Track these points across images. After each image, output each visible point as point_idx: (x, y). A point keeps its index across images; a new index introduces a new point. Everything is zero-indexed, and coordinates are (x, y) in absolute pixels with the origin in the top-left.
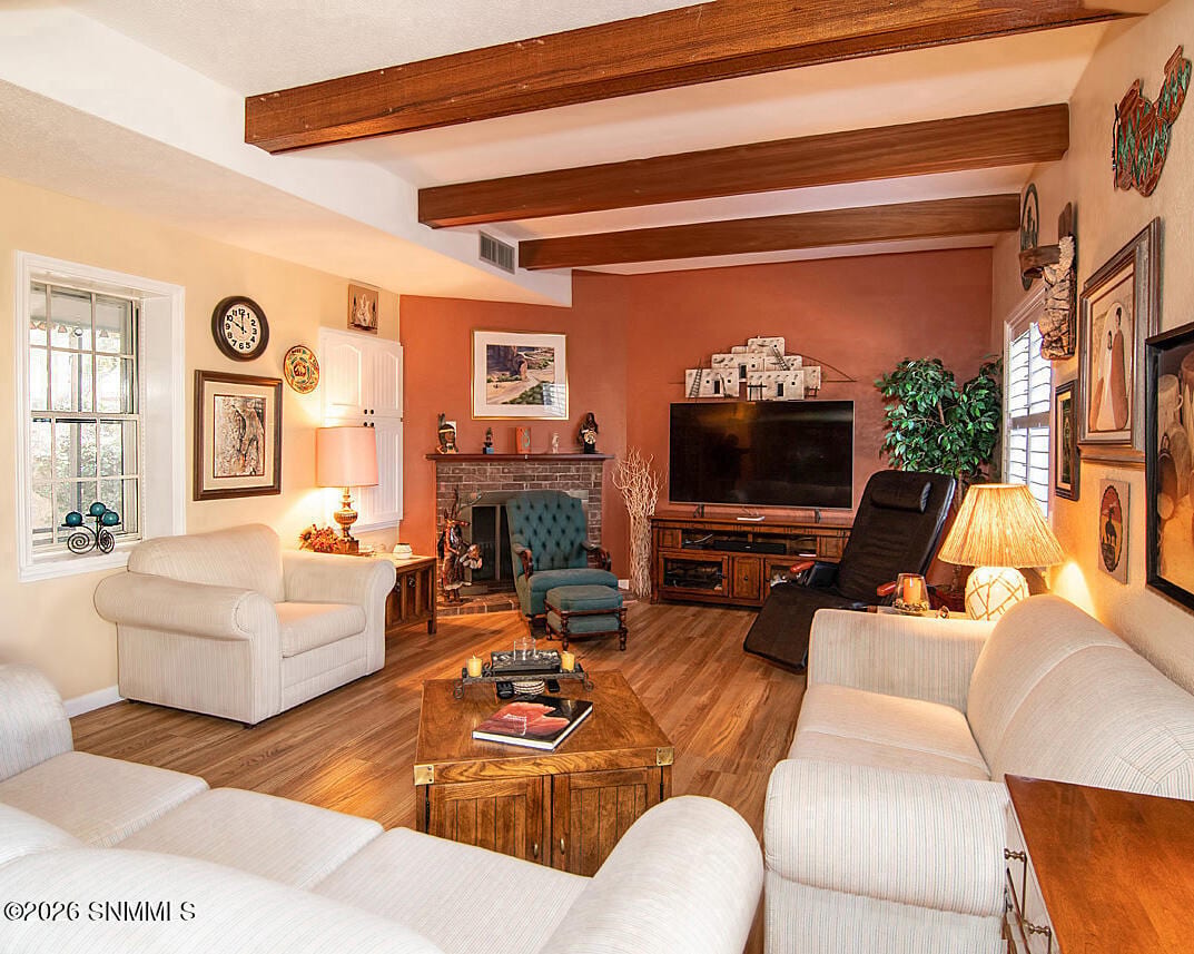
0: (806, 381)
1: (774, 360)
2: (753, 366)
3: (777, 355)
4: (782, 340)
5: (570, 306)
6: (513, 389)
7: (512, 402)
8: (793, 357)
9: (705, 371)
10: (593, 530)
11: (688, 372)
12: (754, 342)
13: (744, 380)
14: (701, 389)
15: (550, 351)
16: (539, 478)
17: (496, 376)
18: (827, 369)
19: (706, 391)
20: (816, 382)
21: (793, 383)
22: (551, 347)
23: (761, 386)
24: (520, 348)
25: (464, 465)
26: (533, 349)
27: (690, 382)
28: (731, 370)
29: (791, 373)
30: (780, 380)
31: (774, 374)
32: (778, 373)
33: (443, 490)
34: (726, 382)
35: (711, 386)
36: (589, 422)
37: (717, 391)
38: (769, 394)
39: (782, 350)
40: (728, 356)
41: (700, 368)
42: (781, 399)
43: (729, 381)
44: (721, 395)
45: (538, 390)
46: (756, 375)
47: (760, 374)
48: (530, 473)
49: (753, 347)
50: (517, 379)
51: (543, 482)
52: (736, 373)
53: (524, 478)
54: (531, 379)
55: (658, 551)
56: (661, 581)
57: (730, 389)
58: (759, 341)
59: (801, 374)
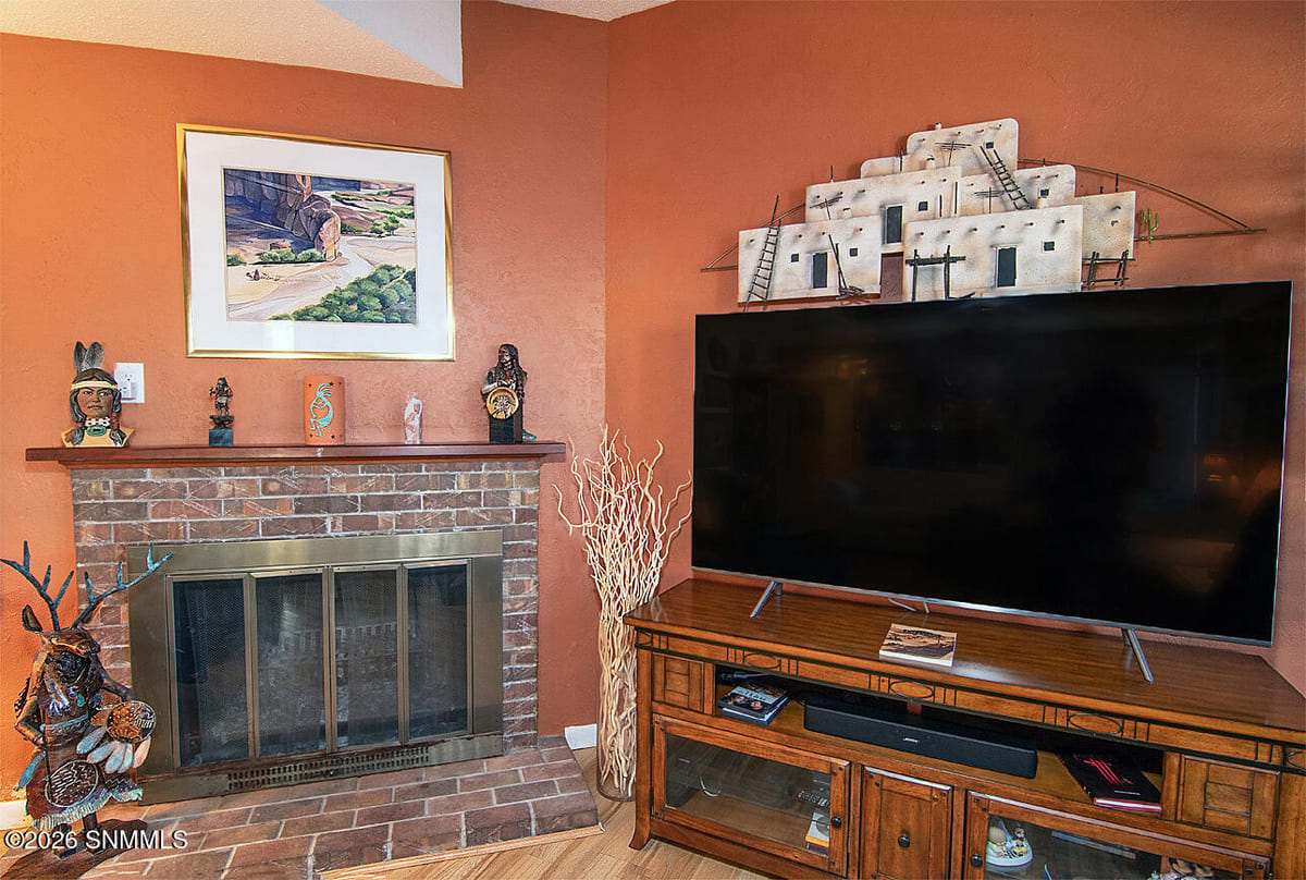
0: (1086, 240)
1: (983, 183)
2: (923, 206)
3: (997, 169)
4: (1011, 126)
5: (457, 81)
6: (302, 284)
7: (302, 316)
8: (1044, 171)
9: (789, 231)
10: (515, 622)
11: (744, 235)
12: (924, 142)
13: (894, 248)
14: (778, 279)
15: (406, 193)
16: (367, 503)
17: (251, 249)
18: (1159, 202)
19: (791, 283)
20: (1117, 239)
21: (1049, 246)
22: (406, 180)
23: (948, 260)
24: (320, 182)
25: (149, 475)
26: (356, 185)
27: (748, 261)
28: (857, 223)
29: (1042, 217)
30: (1005, 239)
31: (986, 224)
32: (1002, 218)
33: (89, 540)
34: (844, 252)
35: (804, 269)
36: (508, 368)
37: (819, 279)
38: (972, 280)
39: (1009, 151)
40: (849, 187)
41: (775, 223)
42: (1008, 291)
43: (853, 252)
44: (831, 289)
45: (372, 287)
46: (932, 229)
47: (939, 226)
48: (342, 490)
49: (923, 155)
50: (311, 259)
51: (380, 514)
52: (874, 228)
53: (326, 504)
54: (352, 260)
55: (652, 712)
56: (660, 793)
57: (855, 272)
58: (941, 135)
59: (1074, 215)
